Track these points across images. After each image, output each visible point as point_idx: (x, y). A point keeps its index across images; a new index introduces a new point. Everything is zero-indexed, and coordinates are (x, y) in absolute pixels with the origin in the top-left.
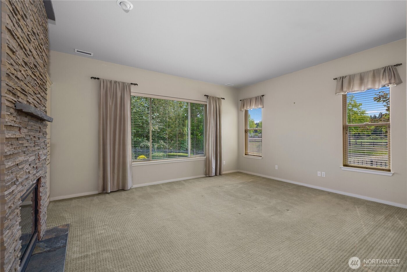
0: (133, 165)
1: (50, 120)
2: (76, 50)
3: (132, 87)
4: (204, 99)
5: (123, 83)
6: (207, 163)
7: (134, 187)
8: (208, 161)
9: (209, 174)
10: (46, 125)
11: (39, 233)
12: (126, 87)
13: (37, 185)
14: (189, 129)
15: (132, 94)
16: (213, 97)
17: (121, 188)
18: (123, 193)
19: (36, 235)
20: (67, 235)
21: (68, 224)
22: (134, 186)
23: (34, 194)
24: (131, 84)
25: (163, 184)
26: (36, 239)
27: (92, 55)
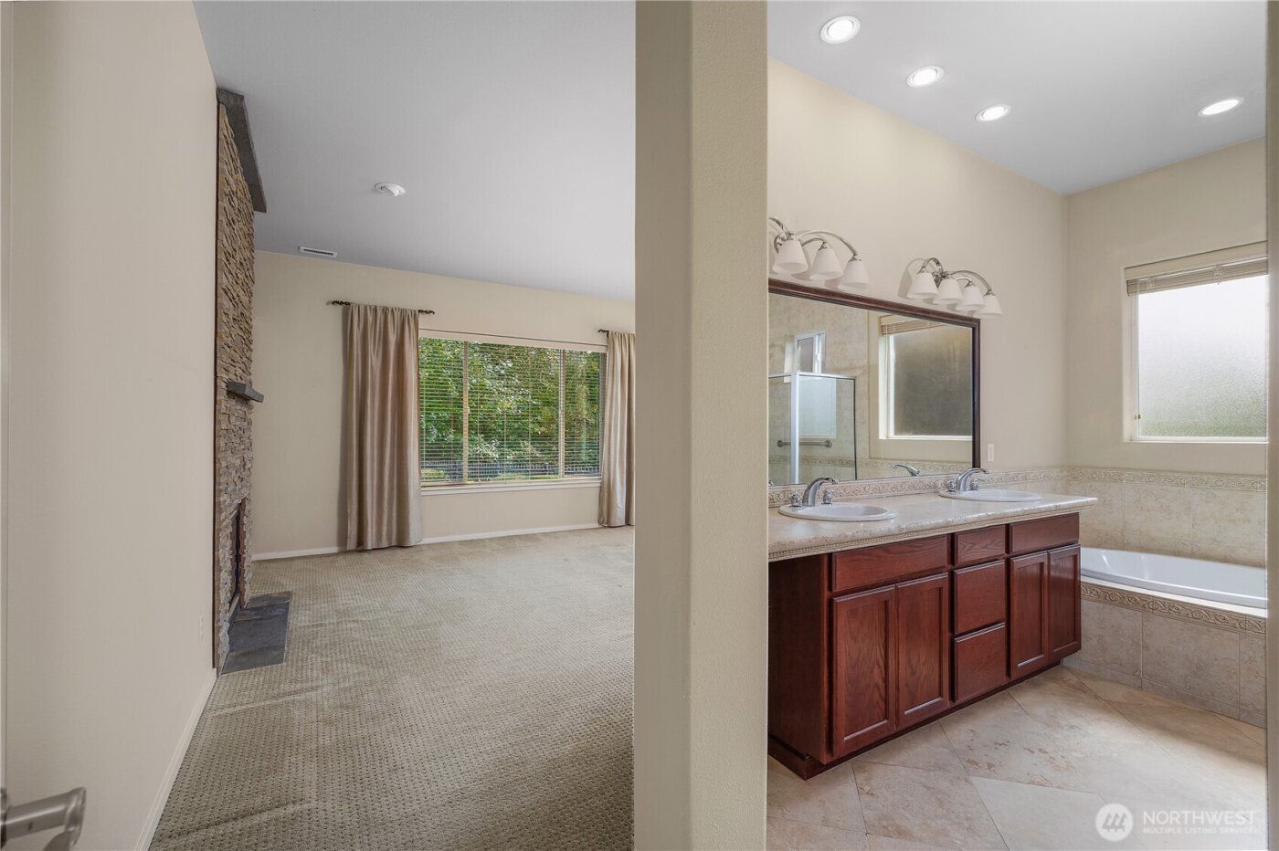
0: (423, 494)
1: (260, 399)
2: (302, 248)
3: (422, 318)
4: (601, 339)
5: (403, 311)
6: (606, 494)
7: (426, 543)
8: (606, 491)
9: (608, 522)
10: (251, 408)
11: (242, 595)
12: (407, 319)
13: (239, 512)
14: (560, 413)
15: (422, 334)
16: (622, 336)
17: (394, 544)
18: (399, 552)
19: (237, 599)
20: (288, 604)
21: (289, 592)
22: (426, 541)
23: (235, 526)
24: (419, 311)
25: (491, 539)
26: (237, 606)
27: (334, 256)
